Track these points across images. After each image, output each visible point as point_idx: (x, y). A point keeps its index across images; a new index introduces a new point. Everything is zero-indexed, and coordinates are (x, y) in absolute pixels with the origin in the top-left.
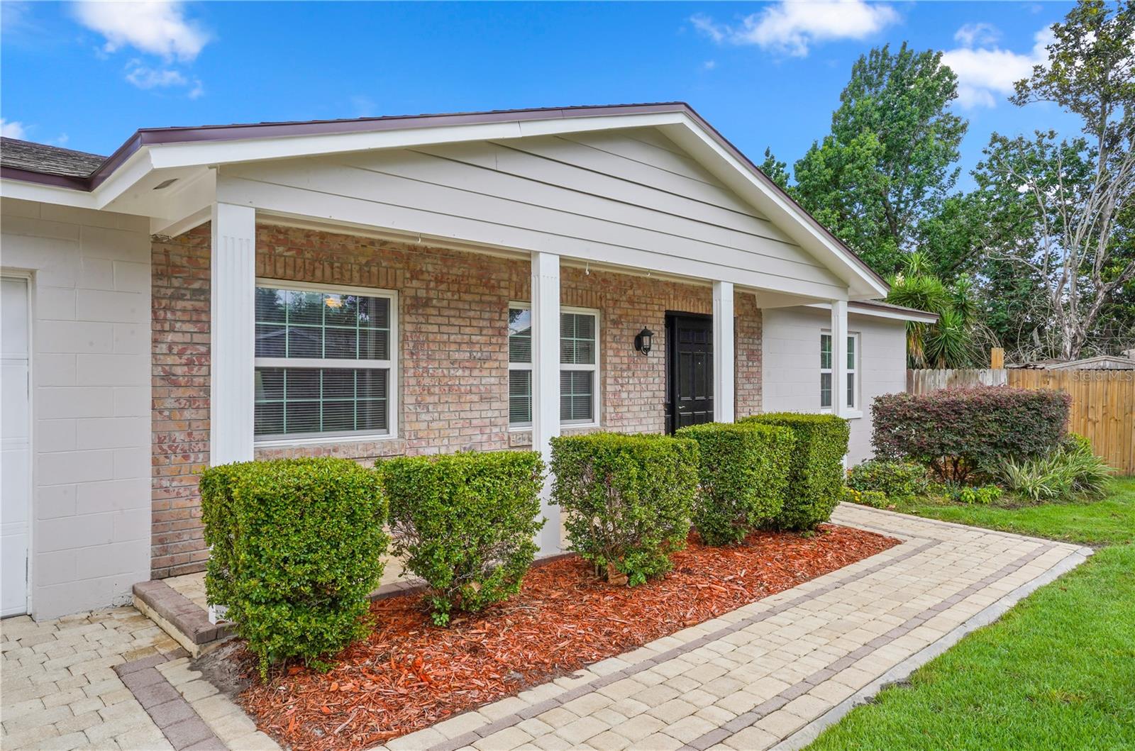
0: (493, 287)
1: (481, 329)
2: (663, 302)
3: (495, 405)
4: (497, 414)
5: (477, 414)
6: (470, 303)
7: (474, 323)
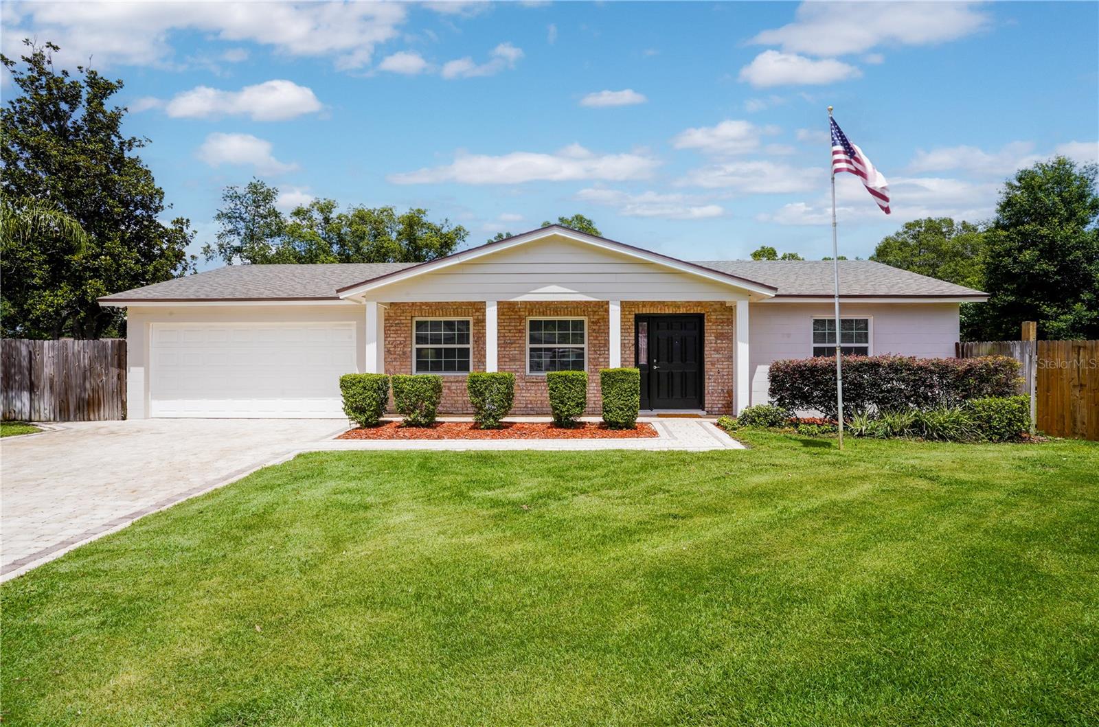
0: (516, 312)
1: (510, 330)
2: (633, 309)
3: (517, 363)
4: (518, 367)
5: (507, 367)
6: (504, 319)
7: (506, 328)
